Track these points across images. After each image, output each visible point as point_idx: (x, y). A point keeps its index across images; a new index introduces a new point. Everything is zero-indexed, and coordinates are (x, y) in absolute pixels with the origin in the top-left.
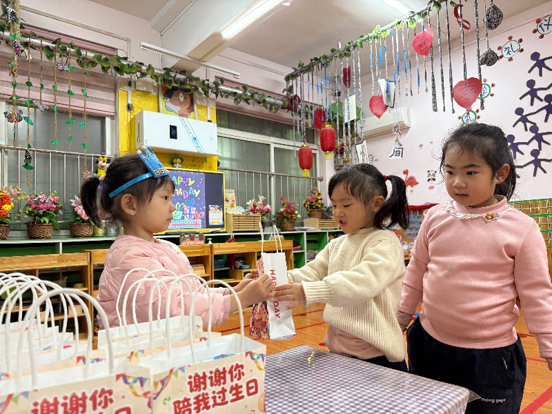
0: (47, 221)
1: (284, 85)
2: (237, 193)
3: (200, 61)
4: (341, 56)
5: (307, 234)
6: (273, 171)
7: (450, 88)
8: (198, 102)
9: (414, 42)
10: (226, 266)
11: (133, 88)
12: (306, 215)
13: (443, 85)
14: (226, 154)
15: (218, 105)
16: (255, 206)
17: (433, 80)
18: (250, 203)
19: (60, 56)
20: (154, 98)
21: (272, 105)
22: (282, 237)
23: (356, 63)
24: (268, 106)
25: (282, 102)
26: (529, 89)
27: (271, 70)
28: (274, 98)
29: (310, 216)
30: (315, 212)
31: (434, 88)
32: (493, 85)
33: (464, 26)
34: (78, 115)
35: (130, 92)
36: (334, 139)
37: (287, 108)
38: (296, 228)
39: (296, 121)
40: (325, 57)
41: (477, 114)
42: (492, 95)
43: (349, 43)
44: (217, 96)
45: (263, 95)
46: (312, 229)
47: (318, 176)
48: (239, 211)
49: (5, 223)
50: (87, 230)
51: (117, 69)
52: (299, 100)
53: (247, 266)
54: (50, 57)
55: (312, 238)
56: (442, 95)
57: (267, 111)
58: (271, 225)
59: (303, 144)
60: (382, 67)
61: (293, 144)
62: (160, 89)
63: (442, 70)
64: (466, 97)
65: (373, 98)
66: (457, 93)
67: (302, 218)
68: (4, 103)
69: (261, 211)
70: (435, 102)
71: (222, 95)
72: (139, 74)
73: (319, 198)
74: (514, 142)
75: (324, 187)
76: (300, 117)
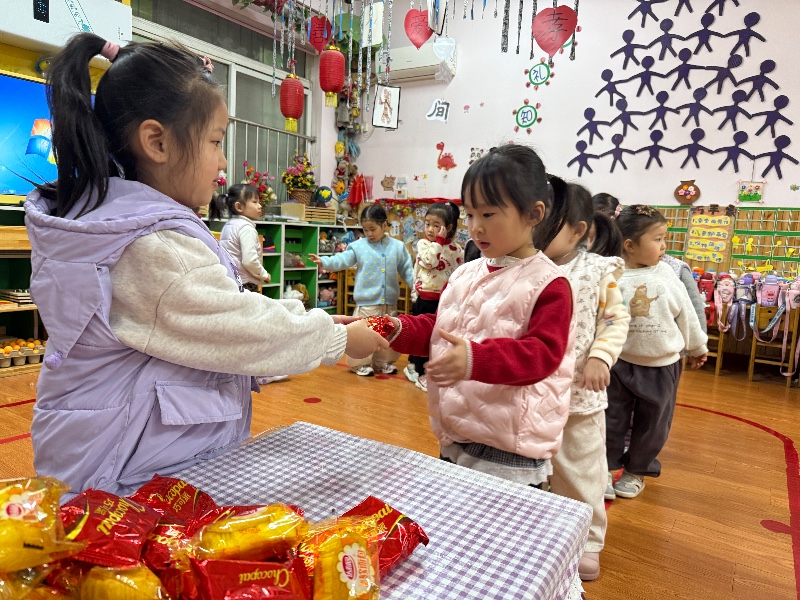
5: (288, 227)
6: (232, 113)
12: (283, 198)
13: (521, 11)
17: (508, 1)
26: (625, 44)
29: (291, 197)
31: (507, 12)
32: (579, 29)
36: (342, 72)
38: (266, 216)
39: (279, 32)
41: (552, 70)
46: (295, 221)
47: (309, 134)
59: (289, 74)
61: (270, 72)
64: (551, 35)
65: (411, 12)
67: (279, 202)
70: (505, 36)
73: (308, 171)
74: (594, 119)
75: (318, 154)
76: (287, 25)
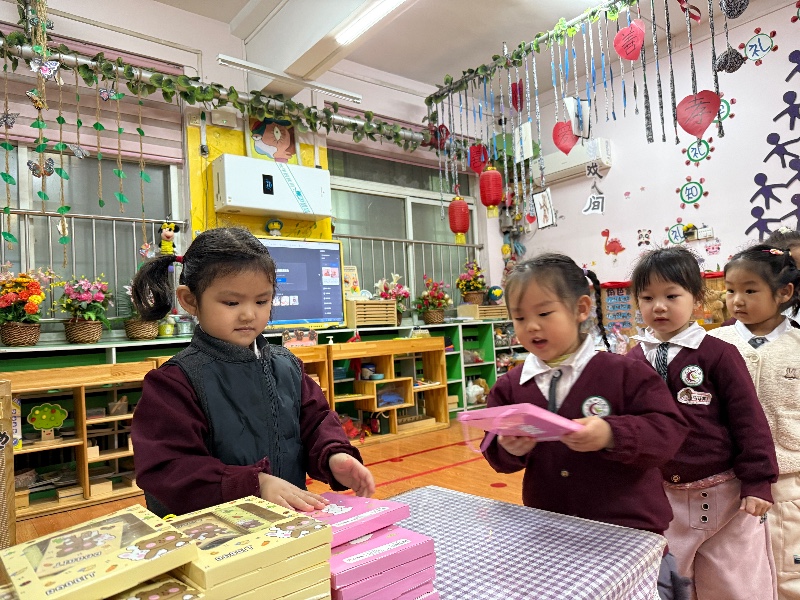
0: (93, 318)
1: (425, 111)
2: (360, 270)
3: (303, 80)
4: (507, 65)
5: (463, 327)
6: (411, 237)
7: (671, 108)
8: (300, 140)
9: (617, 42)
10: (348, 377)
11: (207, 122)
12: (459, 301)
13: (661, 103)
14: (343, 215)
15: (329, 143)
16: (386, 289)
17: (647, 97)
18: (380, 284)
19: (104, 78)
20: (239, 136)
21: (407, 140)
22: (427, 332)
23: (531, 74)
24: (403, 142)
25: (422, 136)
26: (788, 106)
27: (405, 90)
28: (410, 130)
29: (466, 300)
30: (474, 295)
31: (647, 107)
32: (733, 102)
33: (692, 16)
34: (131, 163)
35: (204, 128)
36: (500, 187)
37: (430, 144)
38: (446, 319)
39: (443, 164)
40: (485, 68)
41: (711, 145)
42: (732, 116)
43: (520, 46)
44: (328, 130)
45: (395, 127)
46: (471, 320)
47: (477, 243)
48: (364, 296)
49: (34, 322)
50: (150, 329)
51: (185, 95)
52: (448, 133)
53: (381, 376)
54: (88, 80)
55: (470, 333)
56: (660, 117)
57: (400, 150)
58: (410, 316)
59: (454, 196)
60: (569, 78)
61: (439, 197)
62: (247, 123)
63: (659, 81)
64: (696, 119)
65: (558, 125)
66: (682, 113)
68: (26, 149)
69: (397, 296)
70: (649, 129)
71: (335, 129)
72: (216, 101)
73: (479, 274)
74: (767, 184)
75: (486, 259)
76: (449, 156)
